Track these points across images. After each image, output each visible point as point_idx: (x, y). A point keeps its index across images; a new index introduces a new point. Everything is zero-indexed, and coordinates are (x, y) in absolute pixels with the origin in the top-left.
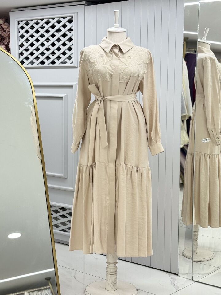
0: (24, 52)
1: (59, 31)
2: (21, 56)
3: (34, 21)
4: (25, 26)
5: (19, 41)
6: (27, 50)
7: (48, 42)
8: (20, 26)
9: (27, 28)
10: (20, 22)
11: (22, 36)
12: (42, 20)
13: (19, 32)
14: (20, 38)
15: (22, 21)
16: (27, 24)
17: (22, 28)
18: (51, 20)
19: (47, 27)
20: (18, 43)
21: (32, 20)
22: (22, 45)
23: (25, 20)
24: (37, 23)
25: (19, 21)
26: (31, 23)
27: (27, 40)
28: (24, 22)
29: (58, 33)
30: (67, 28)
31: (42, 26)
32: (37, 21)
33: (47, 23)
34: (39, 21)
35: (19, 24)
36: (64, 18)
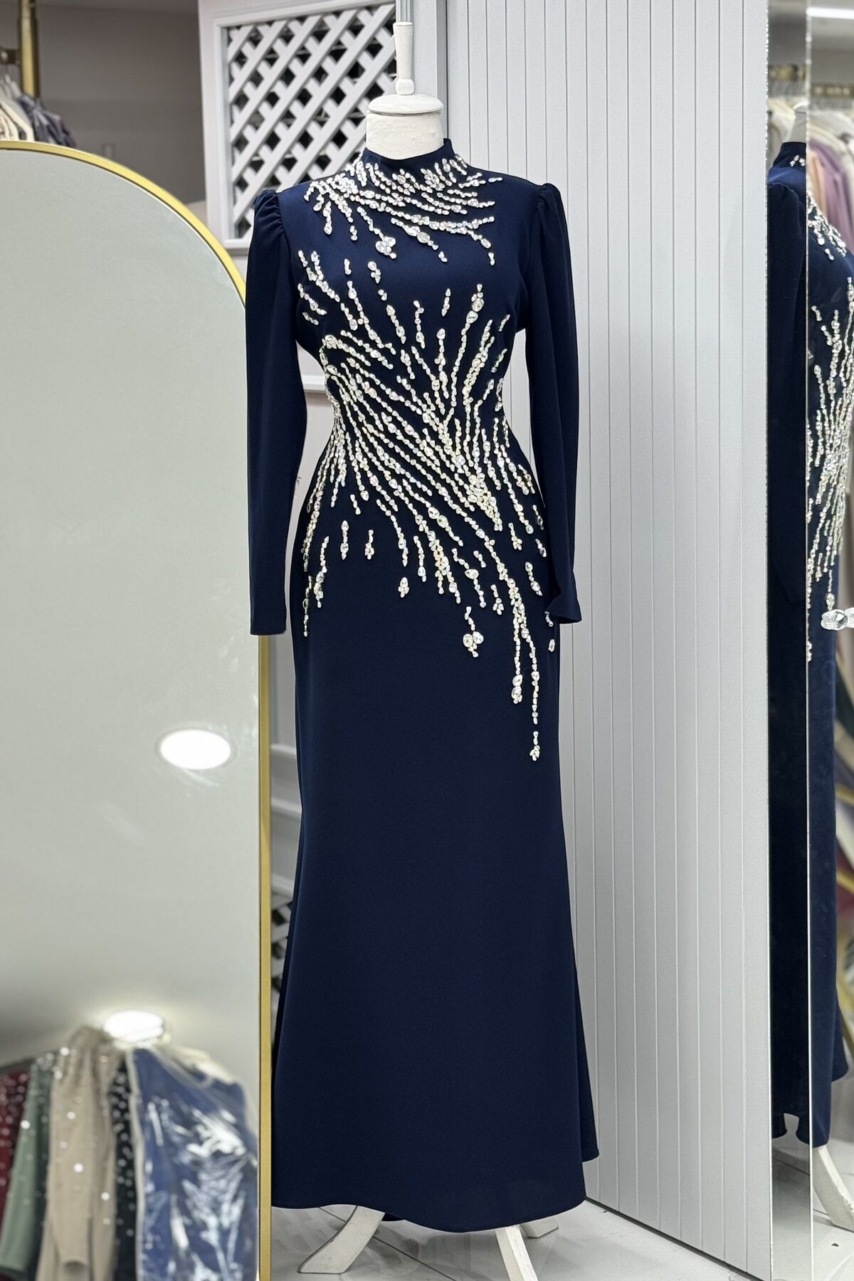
0: (249, 175)
1: (355, 71)
2: (238, 191)
3: (278, 27)
4: (248, 49)
5: (232, 122)
6: (256, 165)
7: (322, 124)
8: (232, 51)
9: (254, 55)
10: (234, 34)
11: (241, 100)
12: (302, 19)
13: (231, 79)
14: (235, 109)
15: (239, 27)
16: (255, 40)
17: (240, 59)
18: (330, 20)
19: (318, 50)
20: (227, 134)
21: (270, 23)
22: (240, 143)
23: (247, 25)
24: (287, 37)
25: (229, 29)
26: (269, 35)
27: (256, 120)
28: (246, 31)
29: (355, 83)
30: (383, 58)
31: (303, 48)
32: (286, 26)
33: (319, 34)
34: (294, 26)
35: (230, 40)
36: (371, 9)
